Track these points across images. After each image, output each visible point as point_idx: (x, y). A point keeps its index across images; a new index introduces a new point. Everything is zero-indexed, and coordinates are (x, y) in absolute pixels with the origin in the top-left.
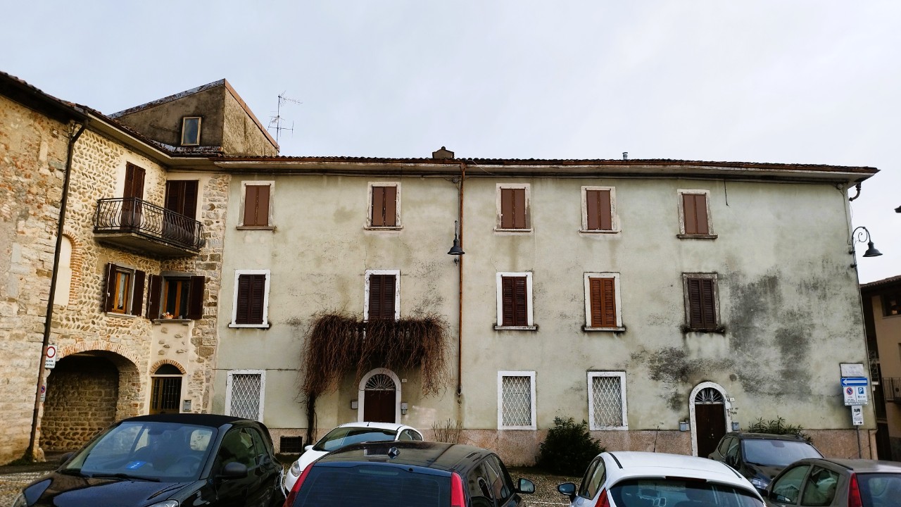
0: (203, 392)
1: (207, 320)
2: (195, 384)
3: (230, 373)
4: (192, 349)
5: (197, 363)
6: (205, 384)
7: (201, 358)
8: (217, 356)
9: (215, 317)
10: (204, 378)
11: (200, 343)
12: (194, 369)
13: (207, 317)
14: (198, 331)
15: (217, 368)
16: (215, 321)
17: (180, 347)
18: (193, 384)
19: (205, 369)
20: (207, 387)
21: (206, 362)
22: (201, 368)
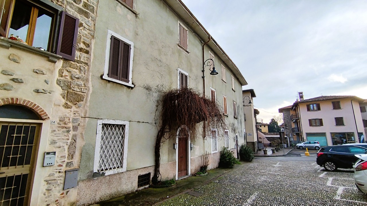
0: (69, 141)
1: (78, 65)
2: (60, 132)
3: (100, 122)
4: (58, 91)
5: (63, 109)
6: (72, 133)
7: (69, 103)
8: (88, 104)
9: (86, 64)
10: (70, 125)
11: (69, 87)
12: (60, 114)
13: (78, 62)
14: (65, 73)
15: (87, 116)
16: (86, 68)
17: (41, 86)
18: (57, 132)
19: (72, 116)
20: (75, 136)
21: (74, 108)
22: (68, 115)
